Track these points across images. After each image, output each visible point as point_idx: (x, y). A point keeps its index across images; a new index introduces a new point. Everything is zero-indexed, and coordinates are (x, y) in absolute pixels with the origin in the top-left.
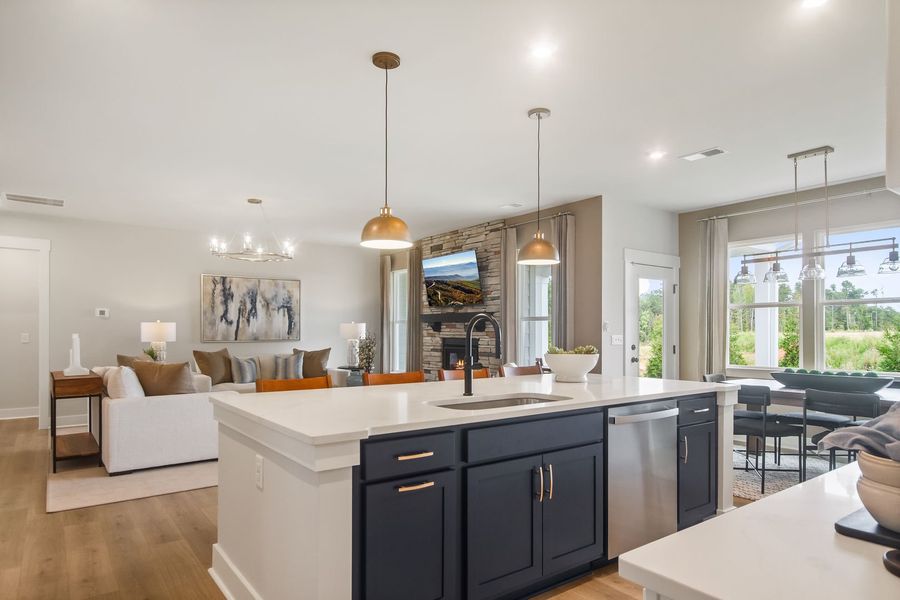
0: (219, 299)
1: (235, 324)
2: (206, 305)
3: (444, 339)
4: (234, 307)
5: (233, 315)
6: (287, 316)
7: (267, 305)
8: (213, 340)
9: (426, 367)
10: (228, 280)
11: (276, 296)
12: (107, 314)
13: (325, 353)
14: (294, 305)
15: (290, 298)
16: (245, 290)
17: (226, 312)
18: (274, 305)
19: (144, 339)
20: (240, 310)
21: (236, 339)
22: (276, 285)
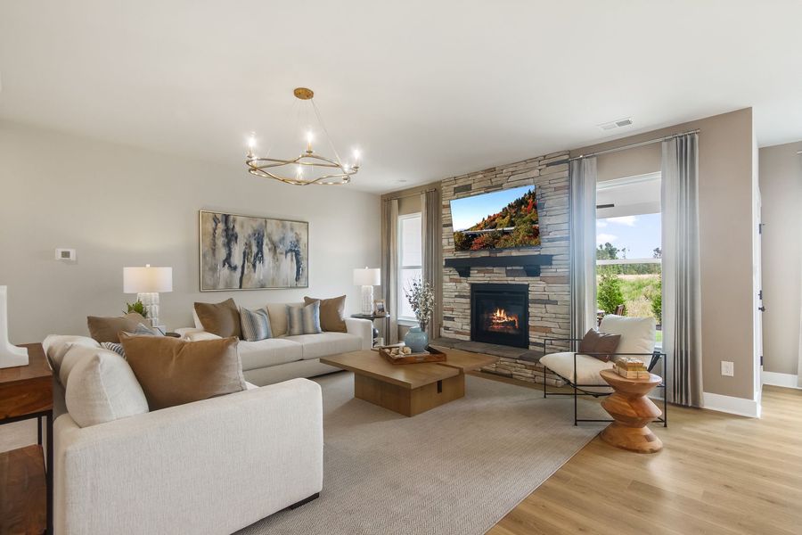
0: (221, 241)
1: (239, 270)
2: (205, 247)
3: (473, 286)
4: (238, 251)
5: (237, 259)
6: (295, 261)
7: (274, 248)
8: (214, 288)
9: (448, 314)
10: (231, 218)
11: (283, 238)
12: (72, 257)
13: (340, 300)
14: (302, 248)
15: (298, 241)
16: (250, 231)
17: (229, 255)
18: (281, 248)
19: (127, 290)
20: (244, 253)
21: (240, 287)
22: (284, 226)
